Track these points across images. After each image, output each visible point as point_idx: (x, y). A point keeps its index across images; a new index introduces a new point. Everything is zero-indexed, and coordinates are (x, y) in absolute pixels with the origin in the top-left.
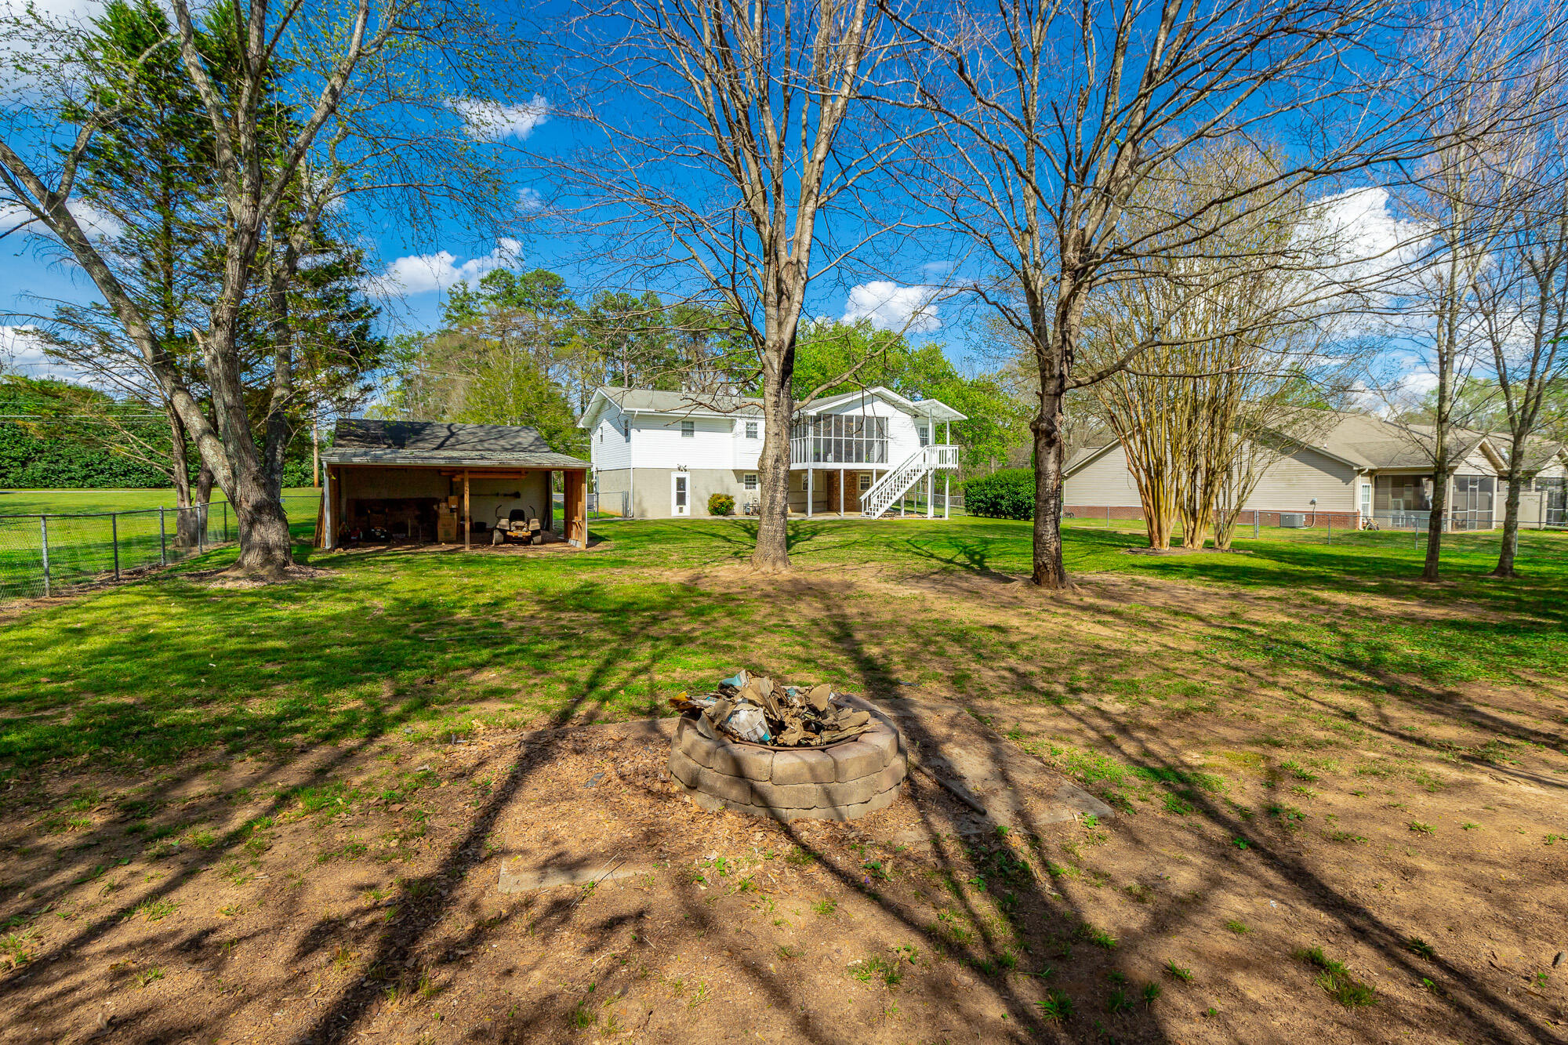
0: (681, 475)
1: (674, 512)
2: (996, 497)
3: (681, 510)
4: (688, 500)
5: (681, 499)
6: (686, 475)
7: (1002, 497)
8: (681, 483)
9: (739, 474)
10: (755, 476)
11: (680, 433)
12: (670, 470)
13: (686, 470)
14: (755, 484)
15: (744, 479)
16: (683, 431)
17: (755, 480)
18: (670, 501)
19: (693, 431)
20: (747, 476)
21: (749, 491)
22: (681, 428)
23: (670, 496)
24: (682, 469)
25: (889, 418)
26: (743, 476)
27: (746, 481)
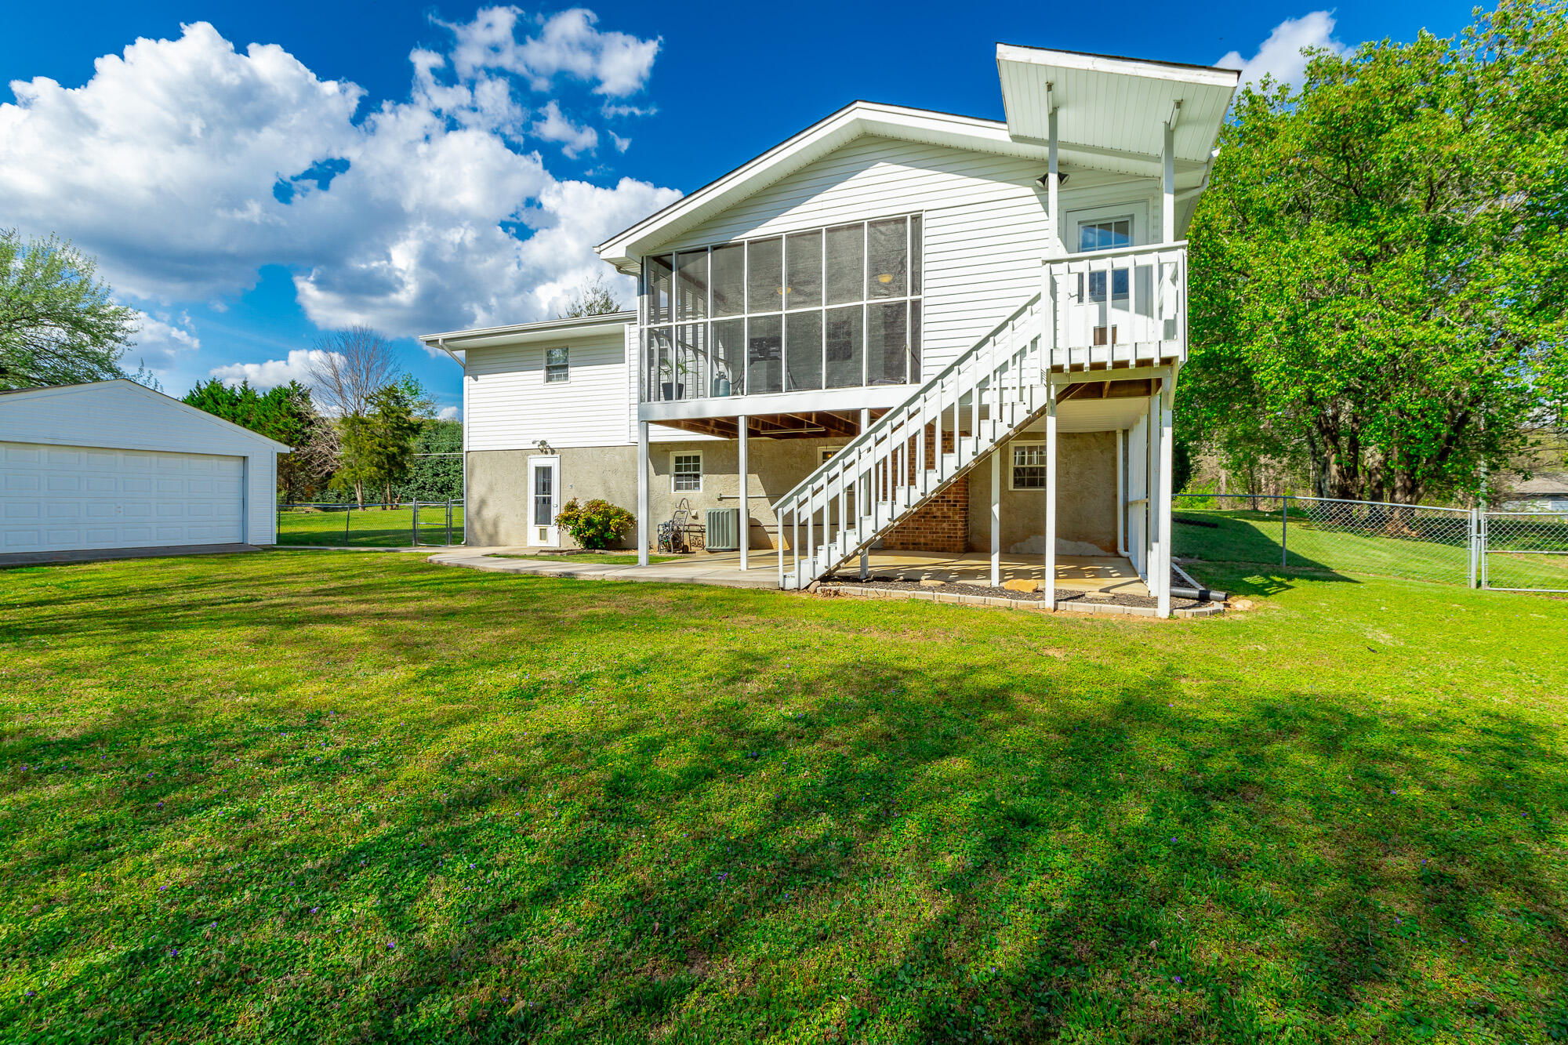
0: (544, 461)
1: (533, 537)
3: (543, 535)
4: (554, 514)
5: (543, 512)
6: (553, 462)
8: (545, 478)
9: (658, 454)
10: (697, 459)
11: (541, 374)
12: (525, 452)
13: (553, 451)
14: (697, 476)
15: (672, 465)
16: (548, 369)
17: (697, 468)
18: (525, 516)
19: (566, 367)
20: (678, 460)
21: (683, 493)
22: (544, 363)
23: (525, 507)
24: (544, 448)
25: (925, 215)
26: (667, 458)
27: (678, 468)
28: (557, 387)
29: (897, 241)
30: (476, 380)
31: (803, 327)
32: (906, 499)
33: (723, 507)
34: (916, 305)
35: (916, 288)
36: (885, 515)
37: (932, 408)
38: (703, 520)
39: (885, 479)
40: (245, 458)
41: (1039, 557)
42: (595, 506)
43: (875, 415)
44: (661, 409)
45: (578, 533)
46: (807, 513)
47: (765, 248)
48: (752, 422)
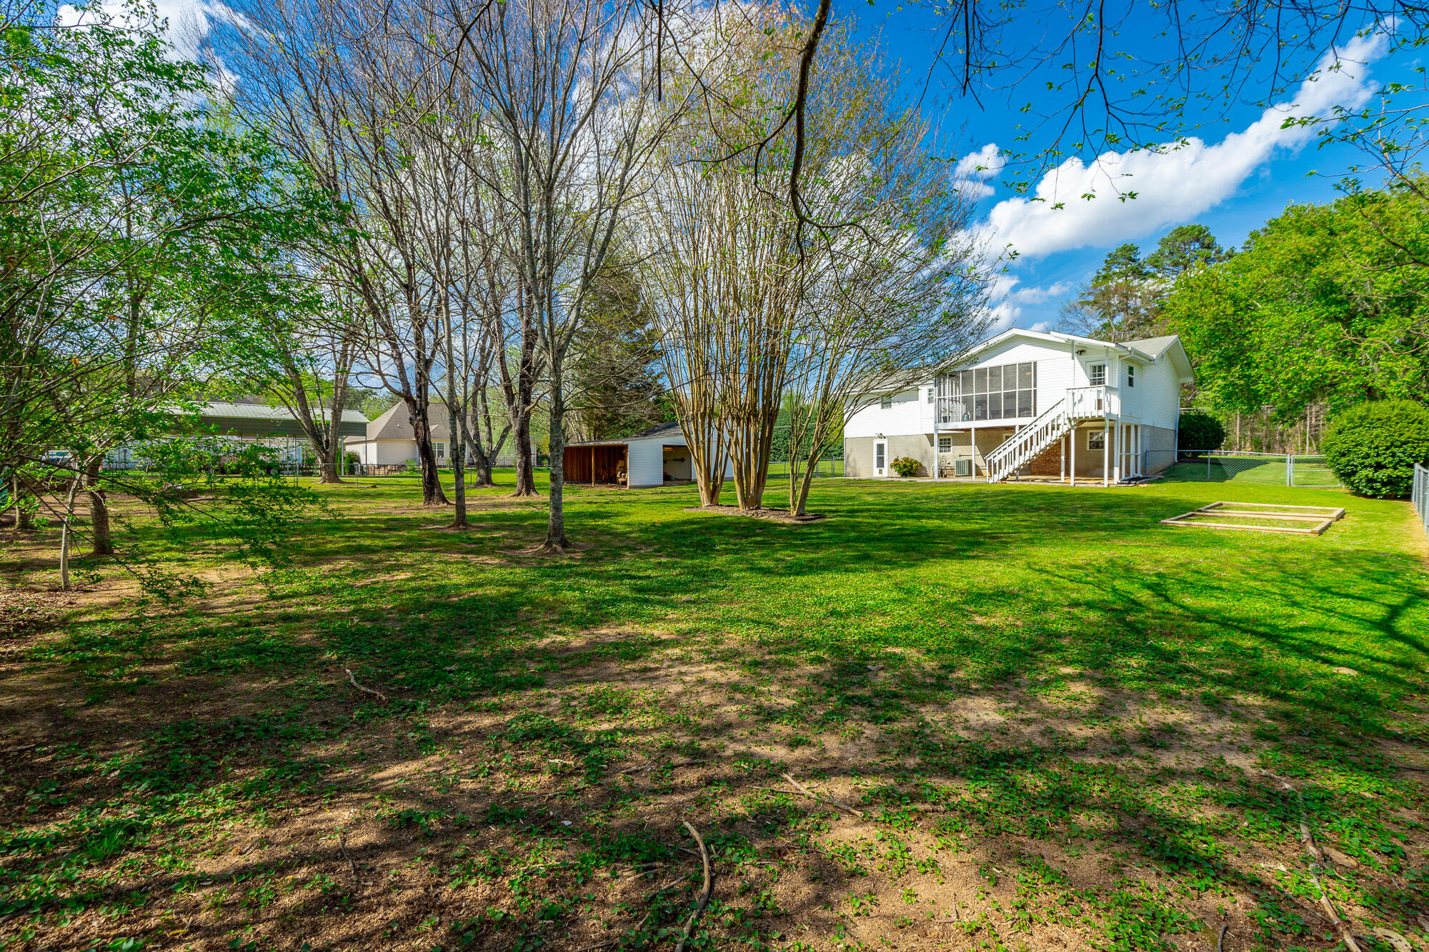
0: (881, 441)
1: (875, 472)
3: (880, 472)
4: (886, 463)
5: (881, 463)
6: (885, 442)
8: (881, 447)
9: (931, 438)
10: (947, 439)
11: (879, 406)
12: (872, 438)
13: (884, 437)
14: (949, 446)
15: (938, 442)
16: (882, 404)
17: (949, 443)
18: (871, 463)
19: (890, 403)
20: (940, 440)
21: (943, 453)
22: (881, 402)
23: (872, 460)
24: (881, 436)
25: (1039, 362)
26: (935, 440)
27: (940, 444)
28: (886, 410)
29: (1028, 370)
31: (995, 399)
32: (1029, 455)
33: (964, 458)
34: (1035, 391)
35: (1035, 385)
36: (1020, 460)
37: (1041, 424)
38: (953, 464)
39: (1026, 446)
41: (1102, 476)
42: (906, 460)
43: (1021, 427)
44: (942, 425)
45: (899, 471)
46: (996, 460)
47: (981, 373)
48: (977, 430)
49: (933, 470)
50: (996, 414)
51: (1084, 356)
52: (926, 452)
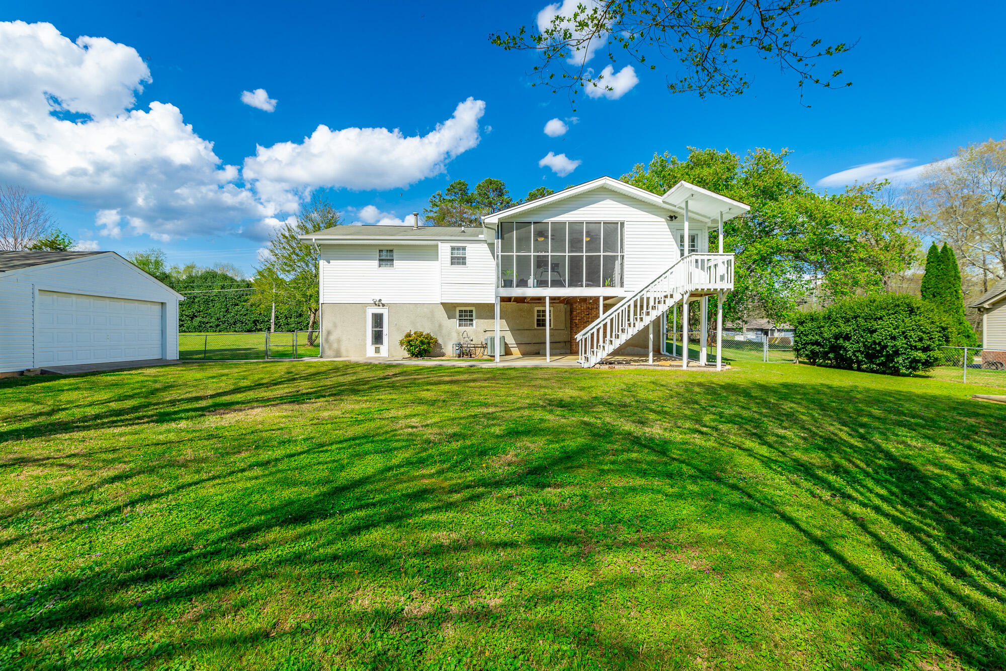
0: (378, 310)
1: (370, 352)
2: (837, 337)
3: (377, 350)
4: (385, 339)
5: (378, 338)
6: (384, 311)
7: (847, 338)
8: (378, 320)
9: (450, 308)
10: (471, 311)
11: (376, 263)
12: (365, 305)
13: (383, 305)
14: (472, 320)
15: (458, 314)
16: (380, 260)
17: (472, 316)
18: (364, 340)
19: (392, 260)
20: (461, 311)
21: (463, 328)
22: (378, 258)
23: (365, 335)
24: (378, 303)
25: (626, 223)
26: (455, 311)
27: (460, 316)
28: (386, 271)
29: (614, 230)
30: (329, 263)
31: (575, 261)
34: (623, 257)
35: (622, 251)
36: (622, 339)
38: (480, 341)
40: (163, 304)
43: (606, 300)
45: (412, 350)
47: (558, 226)
48: (553, 299)
49: (450, 349)
50: (575, 282)
51: (674, 222)
52: (440, 326)
